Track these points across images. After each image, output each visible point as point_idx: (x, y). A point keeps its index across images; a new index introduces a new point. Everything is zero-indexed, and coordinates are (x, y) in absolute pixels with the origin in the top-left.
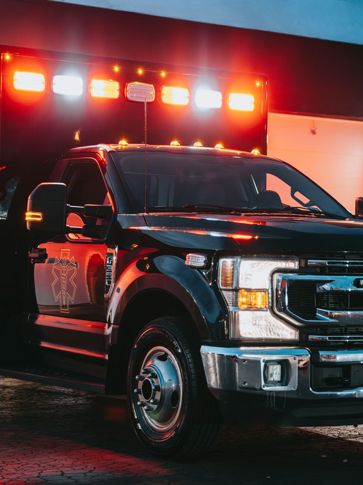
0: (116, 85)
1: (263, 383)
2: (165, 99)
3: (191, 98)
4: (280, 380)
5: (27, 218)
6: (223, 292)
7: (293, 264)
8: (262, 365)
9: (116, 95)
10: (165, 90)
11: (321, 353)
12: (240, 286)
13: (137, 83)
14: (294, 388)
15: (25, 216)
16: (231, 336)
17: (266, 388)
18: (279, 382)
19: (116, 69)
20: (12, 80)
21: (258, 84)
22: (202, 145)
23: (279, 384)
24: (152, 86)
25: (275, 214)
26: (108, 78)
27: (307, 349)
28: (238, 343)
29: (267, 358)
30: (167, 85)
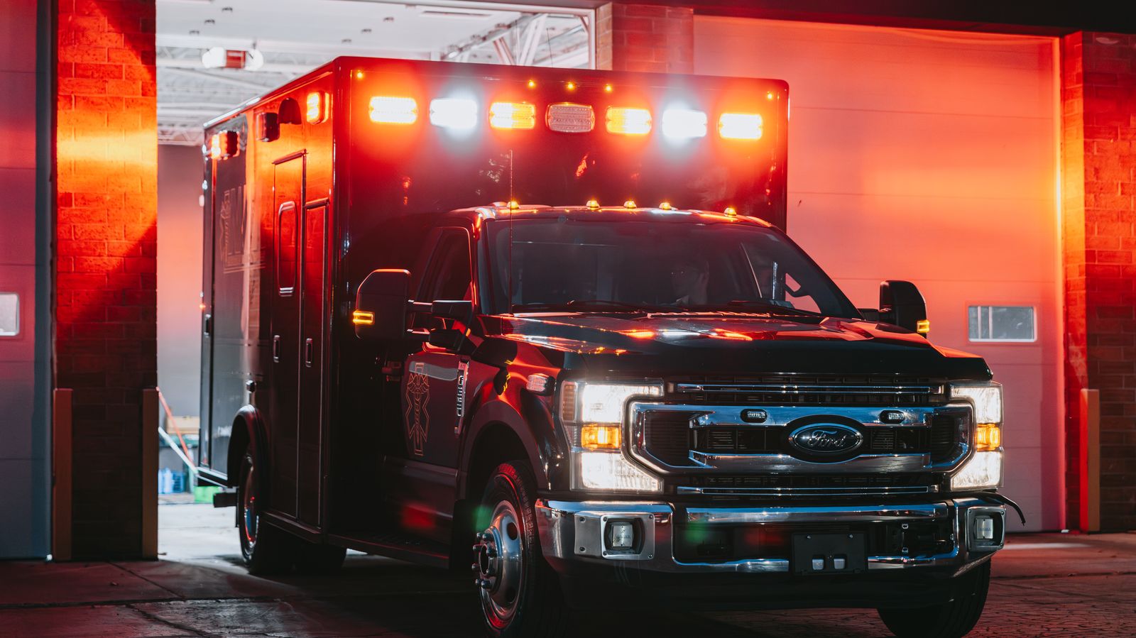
0: (531, 109)
1: (604, 549)
2: (611, 127)
3: (655, 122)
4: (631, 546)
5: (356, 321)
6: (566, 427)
7: (657, 389)
8: (603, 524)
9: (531, 124)
10: (611, 113)
11: (689, 511)
12: (585, 419)
13: (567, 104)
14: (650, 557)
15: (353, 317)
16: (572, 487)
17: (607, 556)
18: (631, 548)
19: (532, 84)
20: (367, 109)
21: (770, 96)
22: (635, 206)
23: (632, 551)
24: (591, 107)
25: (700, 313)
26: (519, 101)
27: (672, 504)
28: (582, 495)
29: (610, 515)
30: (616, 105)
